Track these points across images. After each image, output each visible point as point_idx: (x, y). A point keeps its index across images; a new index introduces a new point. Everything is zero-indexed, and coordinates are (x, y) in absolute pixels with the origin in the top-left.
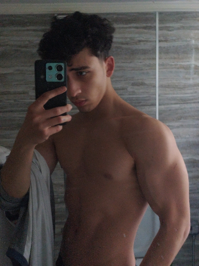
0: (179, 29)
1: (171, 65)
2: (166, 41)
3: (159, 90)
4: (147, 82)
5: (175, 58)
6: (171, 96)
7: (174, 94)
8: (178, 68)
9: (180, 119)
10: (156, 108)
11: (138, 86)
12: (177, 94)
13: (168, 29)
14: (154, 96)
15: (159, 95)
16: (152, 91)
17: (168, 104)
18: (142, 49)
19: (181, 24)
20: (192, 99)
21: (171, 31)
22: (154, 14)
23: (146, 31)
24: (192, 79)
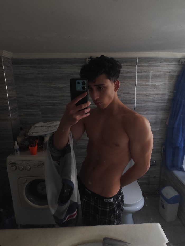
0: (148, 66)
1: (143, 84)
2: (141, 72)
3: (136, 96)
4: (131, 92)
5: (145, 81)
6: (142, 99)
7: (144, 98)
8: (146, 86)
9: (146, 111)
10: (134, 105)
11: (126, 94)
12: (145, 98)
13: (142, 66)
14: (134, 99)
15: (136, 99)
16: (133, 97)
17: (140, 103)
18: (129, 76)
19: (149, 64)
20: (153, 101)
21: (144, 67)
22: (136, 59)
23: (131, 67)
24: (153, 91)
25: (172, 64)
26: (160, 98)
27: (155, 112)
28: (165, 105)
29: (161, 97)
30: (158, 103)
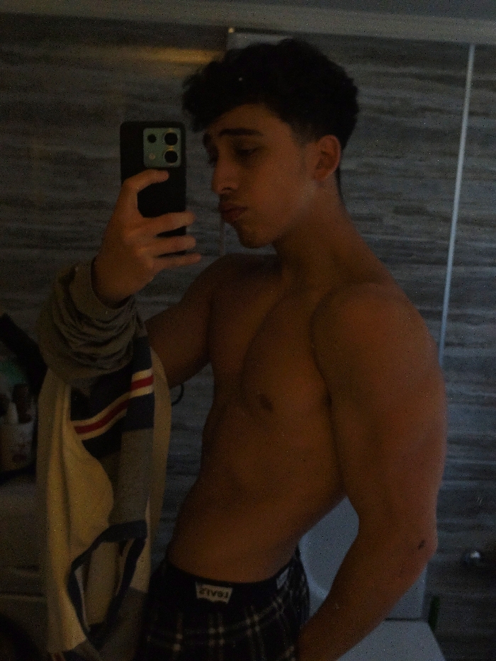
2: (486, 115)
4: (430, 208)
6: (484, 245)
7: (492, 241)
10: (446, 270)
11: (409, 214)
15: (456, 242)
16: (440, 230)
17: (475, 264)
18: (427, 129)
22: (464, 48)
23: (440, 86)
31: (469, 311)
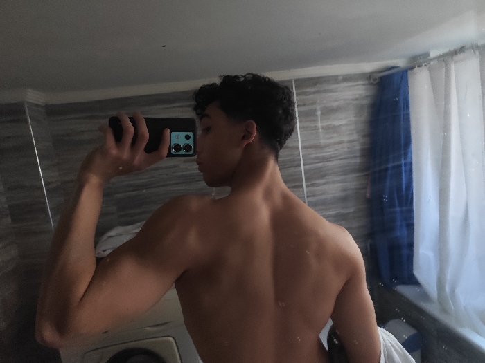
0: (314, 93)
1: (312, 127)
2: (304, 105)
3: (302, 152)
6: (313, 156)
7: (317, 153)
9: (325, 177)
10: (301, 168)
12: (319, 153)
13: (305, 94)
14: (299, 157)
15: (303, 156)
16: (296, 153)
17: (312, 164)
19: (317, 89)
20: (335, 157)
21: (308, 95)
22: (291, 81)
24: (332, 138)
25: (357, 85)
26: (346, 149)
27: (342, 177)
28: (358, 160)
29: (348, 148)
30: (345, 158)
31: (314, 182)
